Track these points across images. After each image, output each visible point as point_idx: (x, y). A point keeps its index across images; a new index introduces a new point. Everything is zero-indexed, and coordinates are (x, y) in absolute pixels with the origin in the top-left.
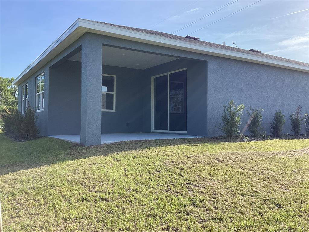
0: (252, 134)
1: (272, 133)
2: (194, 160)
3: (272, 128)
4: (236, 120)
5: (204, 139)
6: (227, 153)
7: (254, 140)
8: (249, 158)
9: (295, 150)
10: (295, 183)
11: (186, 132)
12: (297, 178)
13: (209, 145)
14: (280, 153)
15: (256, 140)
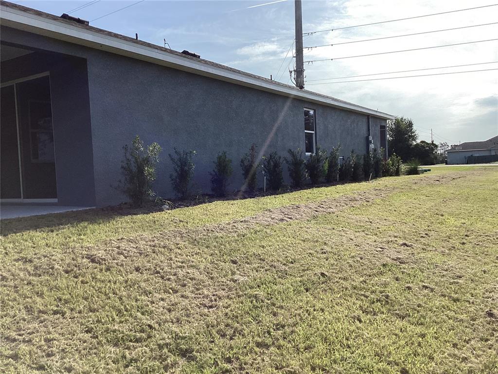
0: (180, 195)
1: (213, 190)
2: (36, 268)
3: (213, 182)
4: (146, 173)
5: (86, 212)
6: (119, 240)
7: (182, 205)
8: (160, 244)
9: (243, 219)
10: (230, 289)
11: (55, 200)
12: (236, 277)
13: (90, 226)
14: (219, 227)
15: (185, 206)
